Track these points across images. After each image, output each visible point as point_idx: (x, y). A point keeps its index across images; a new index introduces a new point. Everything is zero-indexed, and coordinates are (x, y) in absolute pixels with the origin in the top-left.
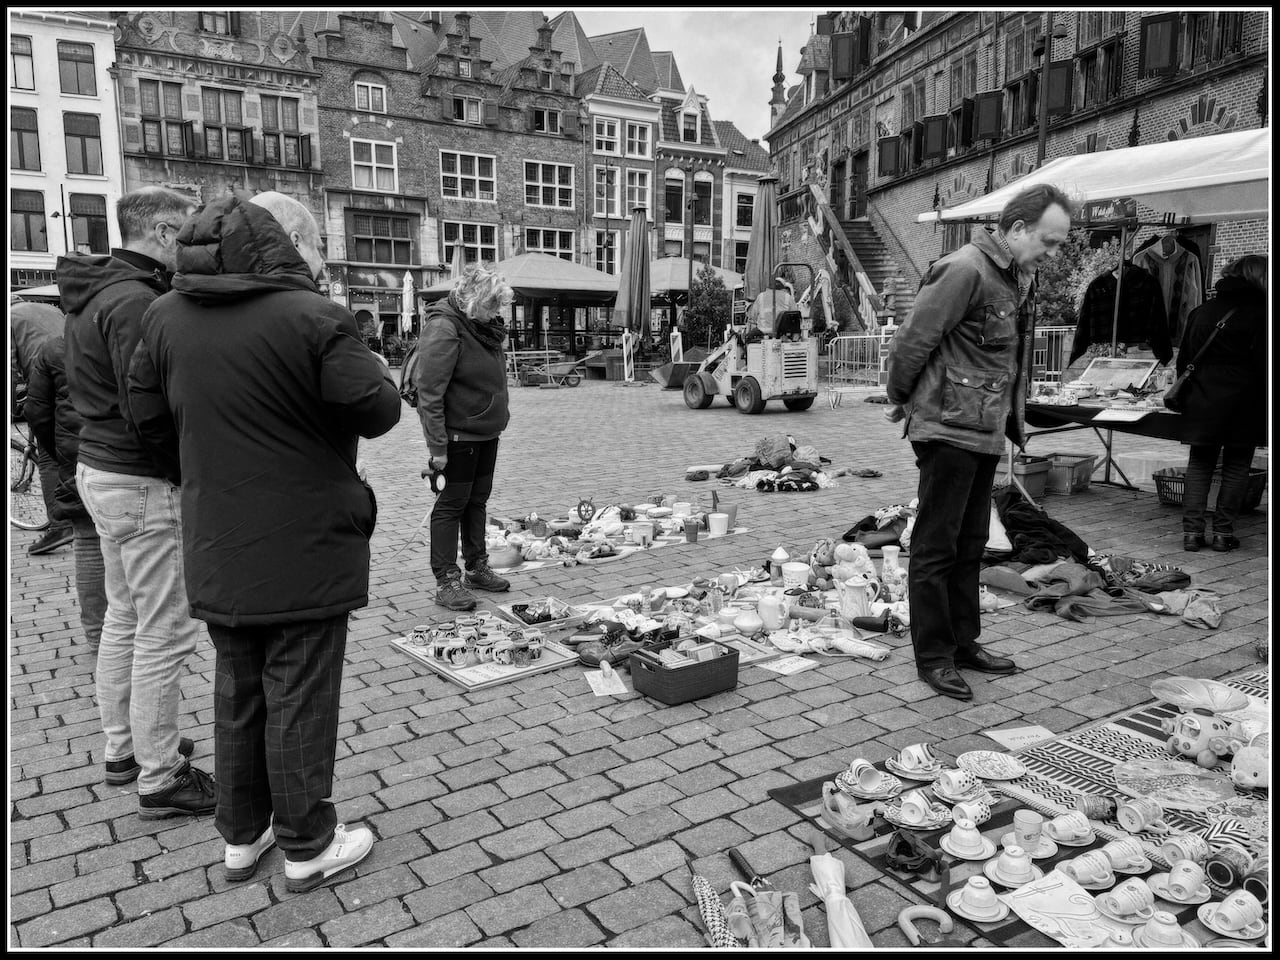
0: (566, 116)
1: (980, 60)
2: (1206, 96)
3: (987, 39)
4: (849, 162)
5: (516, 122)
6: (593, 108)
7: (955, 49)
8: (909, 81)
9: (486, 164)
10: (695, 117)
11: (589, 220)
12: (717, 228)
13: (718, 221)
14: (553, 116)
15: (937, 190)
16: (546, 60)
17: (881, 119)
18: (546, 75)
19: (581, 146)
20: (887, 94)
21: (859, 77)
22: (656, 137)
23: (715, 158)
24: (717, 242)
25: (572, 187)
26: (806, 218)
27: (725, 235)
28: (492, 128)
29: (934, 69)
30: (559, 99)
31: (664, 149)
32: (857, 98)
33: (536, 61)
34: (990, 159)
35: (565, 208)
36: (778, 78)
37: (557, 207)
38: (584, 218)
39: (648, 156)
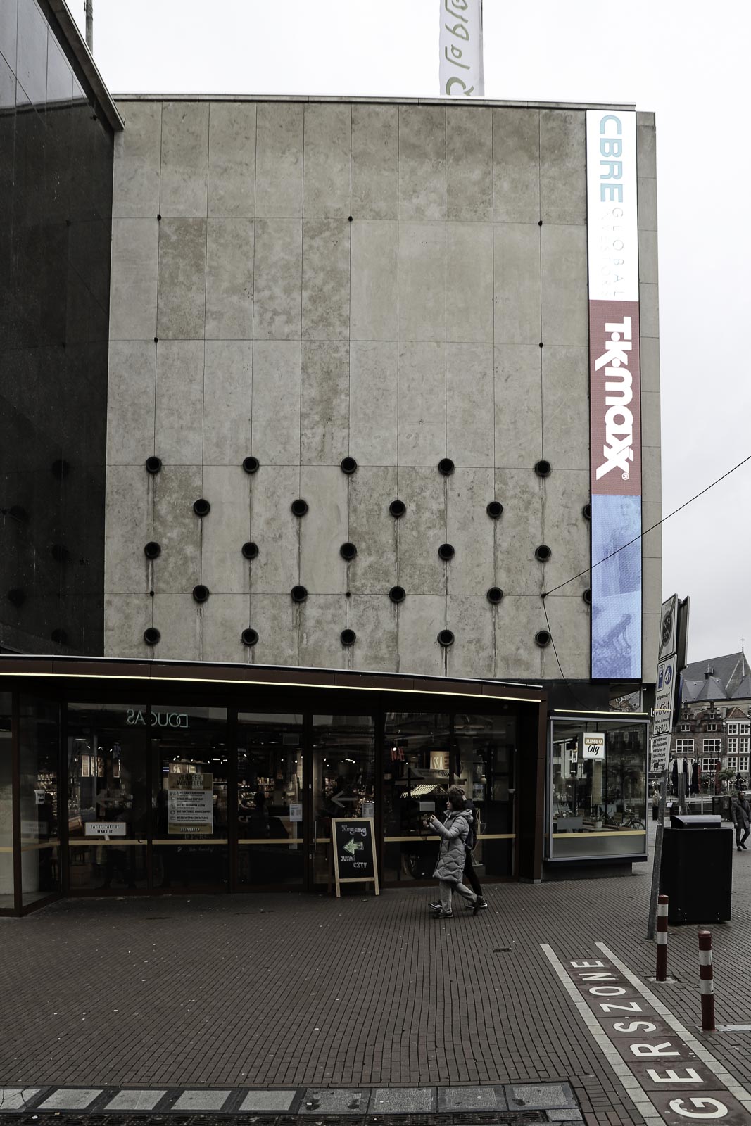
0: (718, 726)
5: (701, 729)
9: (691, 743)
11: (726, 754)
14: (714, 726)
18: (712, 715)
19: (724, 733)
25: (720, 745)
28: (693, 731)
33: (709, 711)
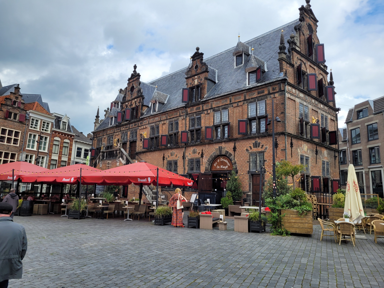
0: (21, 116)
1: (180, 123)
2: (257, 141)
3: (182, 118)
4: (128, 143)
5: (1, 114)
6: (31, 115)
7: (171, 118)
8: (154, 124)
10: (66, 123)
11: (24, 150)
12: (70, 157)
13: (70, 154)
14: (15, 115)
15: (164, 155)
16: (16, 97)
17: (141, 133)
18: (15, 102)
19: (25, 125)
20: (144, 127)
21: (133, 121)
22: (52, 126)
23: (71, 136)
24: (69, 161)
25: (19, 138)
26: (119, 158)
27: (72, 159)
29: (163, 122)
30: (19, 110)
31: (55, 131)
32: (132, 126)
33: (12, 97)
34: (184, 149)
35: (15, 145)
36: (97, 117)
37: (12, 144)
38: (22, 149)
39: (49, 132)
